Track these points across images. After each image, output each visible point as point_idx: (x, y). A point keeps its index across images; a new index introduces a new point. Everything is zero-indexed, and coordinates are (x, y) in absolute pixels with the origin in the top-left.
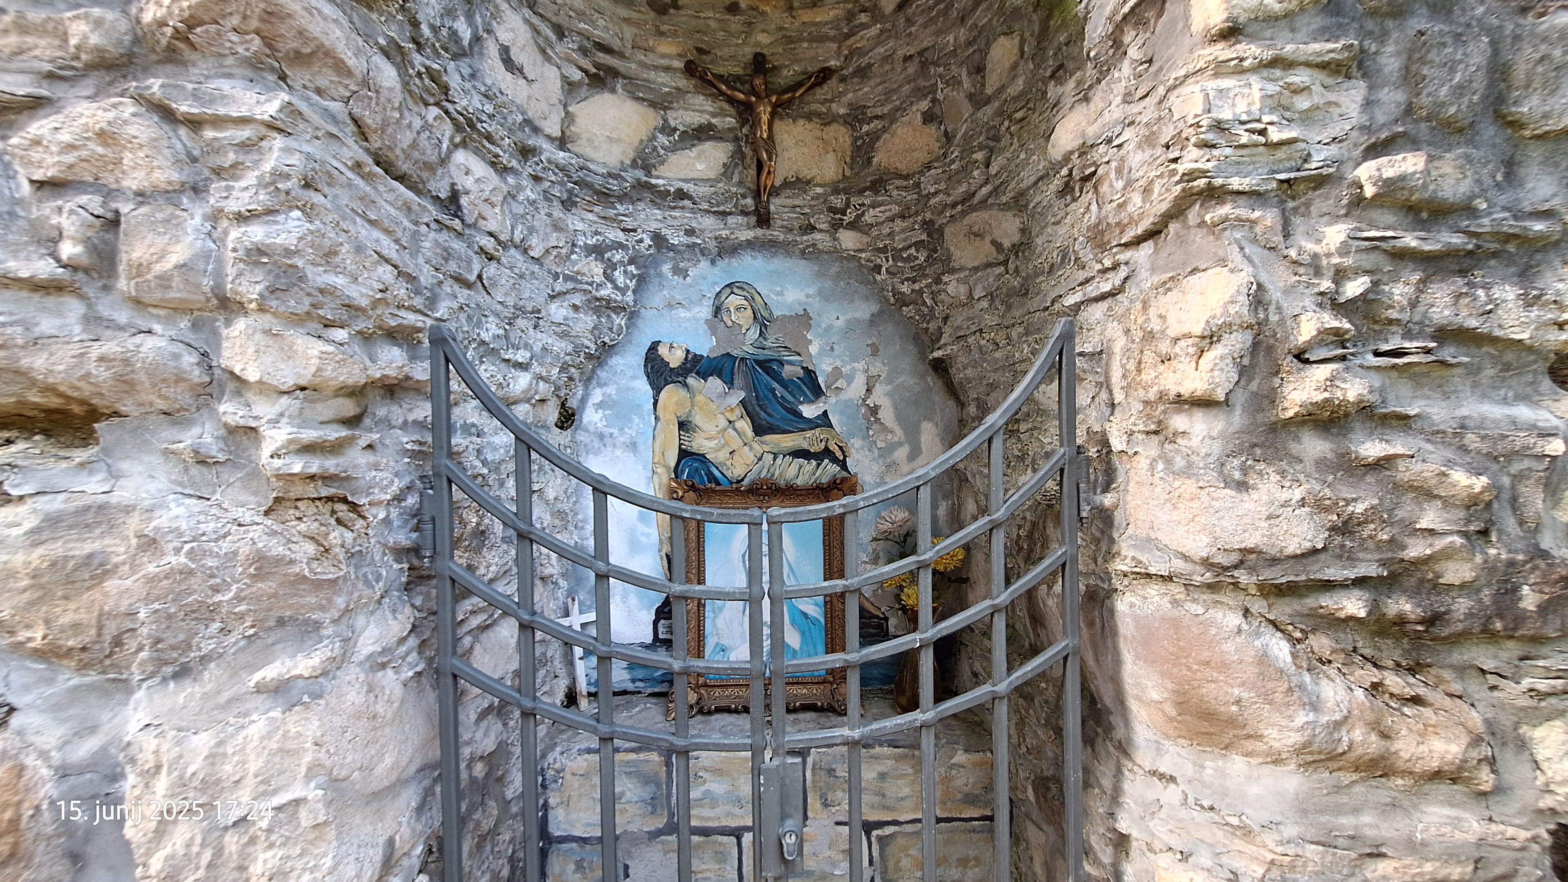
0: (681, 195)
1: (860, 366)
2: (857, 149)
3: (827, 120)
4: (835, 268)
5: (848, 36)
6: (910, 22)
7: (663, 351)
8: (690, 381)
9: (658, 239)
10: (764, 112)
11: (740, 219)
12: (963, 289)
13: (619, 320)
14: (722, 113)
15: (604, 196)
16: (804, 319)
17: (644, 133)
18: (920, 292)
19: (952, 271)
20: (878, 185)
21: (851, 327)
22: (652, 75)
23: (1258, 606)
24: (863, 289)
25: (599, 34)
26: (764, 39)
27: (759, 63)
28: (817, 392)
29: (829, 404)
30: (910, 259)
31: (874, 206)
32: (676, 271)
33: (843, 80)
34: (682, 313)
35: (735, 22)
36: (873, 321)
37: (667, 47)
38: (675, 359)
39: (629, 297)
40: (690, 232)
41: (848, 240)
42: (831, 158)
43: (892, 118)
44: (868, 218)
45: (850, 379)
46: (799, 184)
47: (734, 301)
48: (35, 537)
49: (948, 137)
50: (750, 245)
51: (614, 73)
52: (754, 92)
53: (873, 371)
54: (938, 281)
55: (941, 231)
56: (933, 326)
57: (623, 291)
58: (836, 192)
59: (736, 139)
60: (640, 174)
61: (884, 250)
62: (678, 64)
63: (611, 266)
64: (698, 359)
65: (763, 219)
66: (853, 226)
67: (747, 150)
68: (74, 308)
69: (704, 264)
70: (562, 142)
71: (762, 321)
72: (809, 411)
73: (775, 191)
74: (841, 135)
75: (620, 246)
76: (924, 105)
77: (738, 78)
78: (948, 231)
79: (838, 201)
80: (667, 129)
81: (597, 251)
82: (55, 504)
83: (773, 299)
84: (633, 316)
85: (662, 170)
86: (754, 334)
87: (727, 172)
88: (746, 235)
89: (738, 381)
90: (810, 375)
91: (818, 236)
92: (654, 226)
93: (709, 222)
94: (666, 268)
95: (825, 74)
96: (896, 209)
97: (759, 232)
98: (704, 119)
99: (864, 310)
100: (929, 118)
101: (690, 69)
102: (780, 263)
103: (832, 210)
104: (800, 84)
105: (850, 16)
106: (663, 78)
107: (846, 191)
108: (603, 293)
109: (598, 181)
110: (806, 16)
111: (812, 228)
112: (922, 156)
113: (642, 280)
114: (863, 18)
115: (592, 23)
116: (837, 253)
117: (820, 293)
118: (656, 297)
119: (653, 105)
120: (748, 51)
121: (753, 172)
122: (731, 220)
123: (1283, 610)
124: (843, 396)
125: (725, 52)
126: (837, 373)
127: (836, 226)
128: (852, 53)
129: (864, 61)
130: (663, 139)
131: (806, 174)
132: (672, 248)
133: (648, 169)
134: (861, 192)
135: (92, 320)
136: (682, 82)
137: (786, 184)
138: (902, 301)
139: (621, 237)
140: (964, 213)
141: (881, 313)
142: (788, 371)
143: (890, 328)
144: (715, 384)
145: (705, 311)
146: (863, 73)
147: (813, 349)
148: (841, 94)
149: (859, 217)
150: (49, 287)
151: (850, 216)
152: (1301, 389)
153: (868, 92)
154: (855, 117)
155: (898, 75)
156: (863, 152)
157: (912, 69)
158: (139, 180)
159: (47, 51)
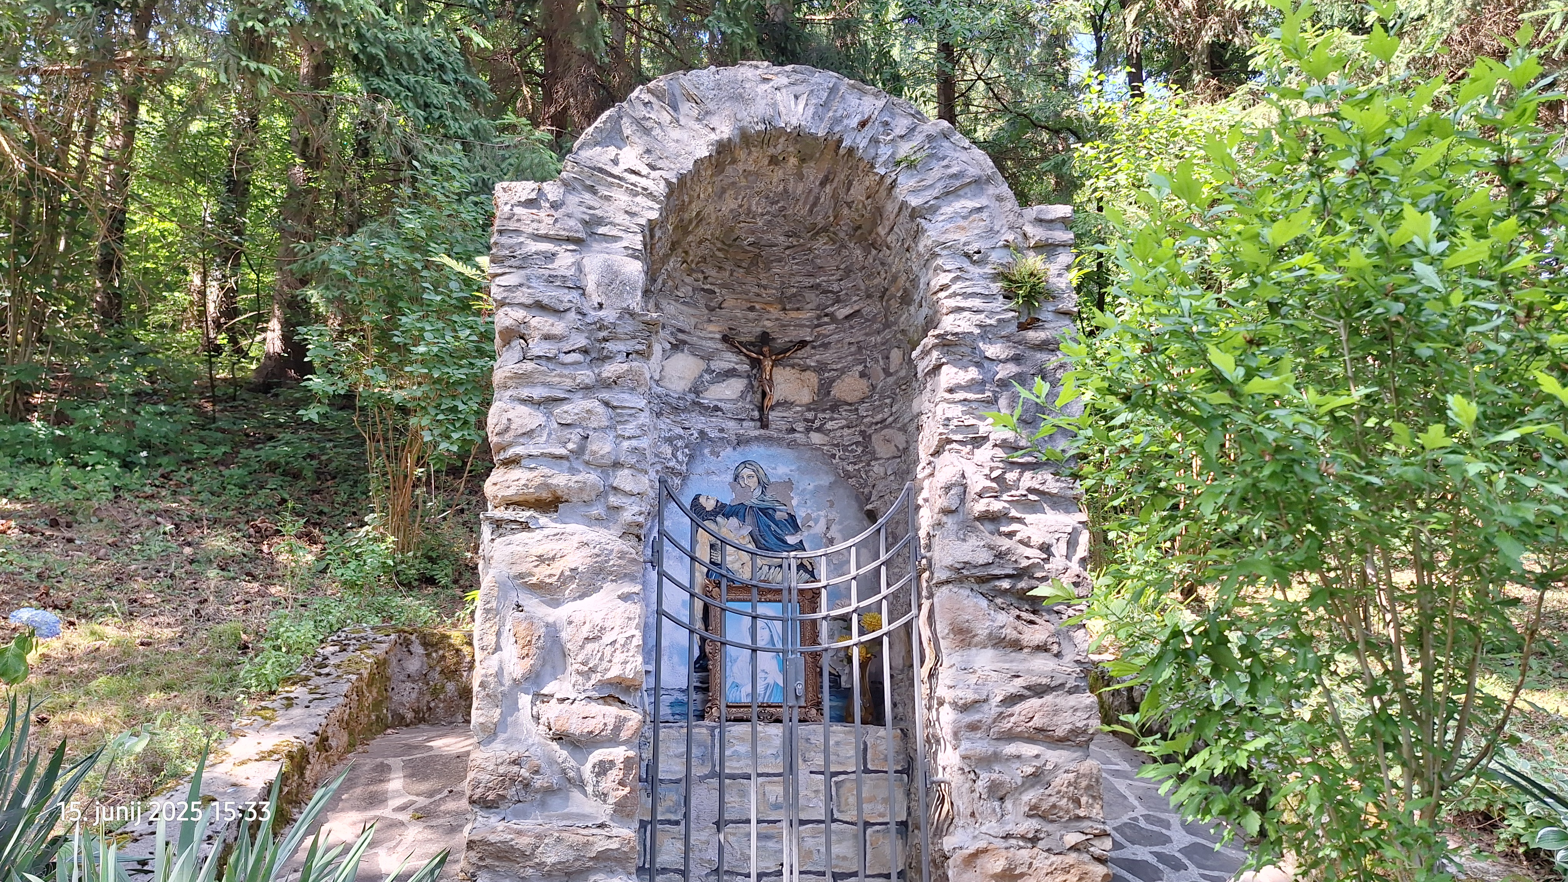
0: (717, 409)
1: (822, 513)
2: (821, 386)
3: (805, 369)
4: (809, 454)
5: (817, 326)
6: (852, 327)
7: (702, 500)
8: (719, 519)
9: (702, 433)
10: (768, 364)
11: (752, 424)
12: (882, 470)
13: (677, 481)
14: (741, 362)
15: (676, 409)
16: (789, 484)
17: (696, 374)
18: (859, 470)
19: (876, 459)
20: (835, 407)
21: (818, 489)
22: (704, 343)
23: (976, 587)
24: (824, 467)
25: (680, 325)
26: (768, 324)
27: (765, 338)
28: (796, 528)
29: (803, 536)
30: (852, 451)
31: (832, 419)
32: (713, 453)
33: (814, 348)
34: (715, 478)
35: (752, 315)
36: (831, 486)
37: (711, 328)
38: (710, 505)
39: (684, 468)
40: (722, 430)
41: (816, 438)
42: (806, 391)
43: (843, 371)
44: (828, 426)
45: (816, 521)
46: (785, 404)
47: (746, 472)
48: (540, 543)
49: (873, 387)
50: (756, 438)
51: (685, 343)
52: (762, 354)
53: (831, 517)
54: (869, 465)
55: (870, 436)
56: (866, 491)
57: (681, 463)
58: (809, 410)
59: (749, 377)
60: (693, 396)
61: (837, 445)
62: (718, 336)
63: (676, 449)
64: (724, 506)
65: (764, 425)
66: (819, 430)
67: (756, 384)
68: (566, 464)
69: (729, 449)
70: (657, 382)
71: (764, 485)
72: (791, 540)
73: (772, 408)
74: (812, 378)
75: (681, 437)
76: (860, 368)
77: (752, 344)
78: (874, 437)
79: (810, 415)
80: (709, 371)
81: (669, 440)
82: (547, 531)
83: (769, 472)
84: (685, 478)
85: (706, 394)
86: (758, 492)
87: (742, 396)
88: (757, 433)
89: (748, 519)
90: (792, 518)
91: (797, 435)
92: (700, 426)
93: (731, 424)
94: (706, 451)
95: (803, 344)
96: (844, 422)
97: (762, 431)
98: (731, 366)
99: (825, 480)
100: (862, 375)
101: (725, 339)
102: (774, 450)
103: (806, 420)
104: (789, 350)
105: (819, 317)
106: (710, 344)
107: (815, 410)
108: (672, 464)
109: (674, 402)
110: (794, 314)
111: (793, 430)
112: (859, 395)
113: (691, 457)
114: (826, 319)
115: (678, 320)
116: (810, 446)
117: (799, 469)
118: (699, 468)
119: (702, 358)
120: (758, 330)
121: (759, 396)
122: (745, 424)
123: (985, 588)
124: (812, 531)
125: (745, 330)
126: (808, 517)
127: (808, 430)
128: (819, 335)
129: (826, 340)
130: (707, 377)
131: (791, 398)
132: (710, 439)
133: (697, 393)
134: (824, 411)
135: (571, 468)
136: (720, 346)
137: (778, 404)
138: (848, 475)
139: (682, 432)
140: (882, 429)
141: (835, 482)
142: (779, 515)
143: (841, 491)
144: (734, 521)
145: (729, 478)
146: (826, 346)
147: (794, 502)
148: (812, 355)
149: (822, 425)
150: (561, 457)
151: (817, 424)
152: (980, 506)
153: (827, 356)
154: (820, 368)
155: (845, 350)
156: (825, 388)
157: (853, 349)
158: (595, 425)
159: (568, 383)
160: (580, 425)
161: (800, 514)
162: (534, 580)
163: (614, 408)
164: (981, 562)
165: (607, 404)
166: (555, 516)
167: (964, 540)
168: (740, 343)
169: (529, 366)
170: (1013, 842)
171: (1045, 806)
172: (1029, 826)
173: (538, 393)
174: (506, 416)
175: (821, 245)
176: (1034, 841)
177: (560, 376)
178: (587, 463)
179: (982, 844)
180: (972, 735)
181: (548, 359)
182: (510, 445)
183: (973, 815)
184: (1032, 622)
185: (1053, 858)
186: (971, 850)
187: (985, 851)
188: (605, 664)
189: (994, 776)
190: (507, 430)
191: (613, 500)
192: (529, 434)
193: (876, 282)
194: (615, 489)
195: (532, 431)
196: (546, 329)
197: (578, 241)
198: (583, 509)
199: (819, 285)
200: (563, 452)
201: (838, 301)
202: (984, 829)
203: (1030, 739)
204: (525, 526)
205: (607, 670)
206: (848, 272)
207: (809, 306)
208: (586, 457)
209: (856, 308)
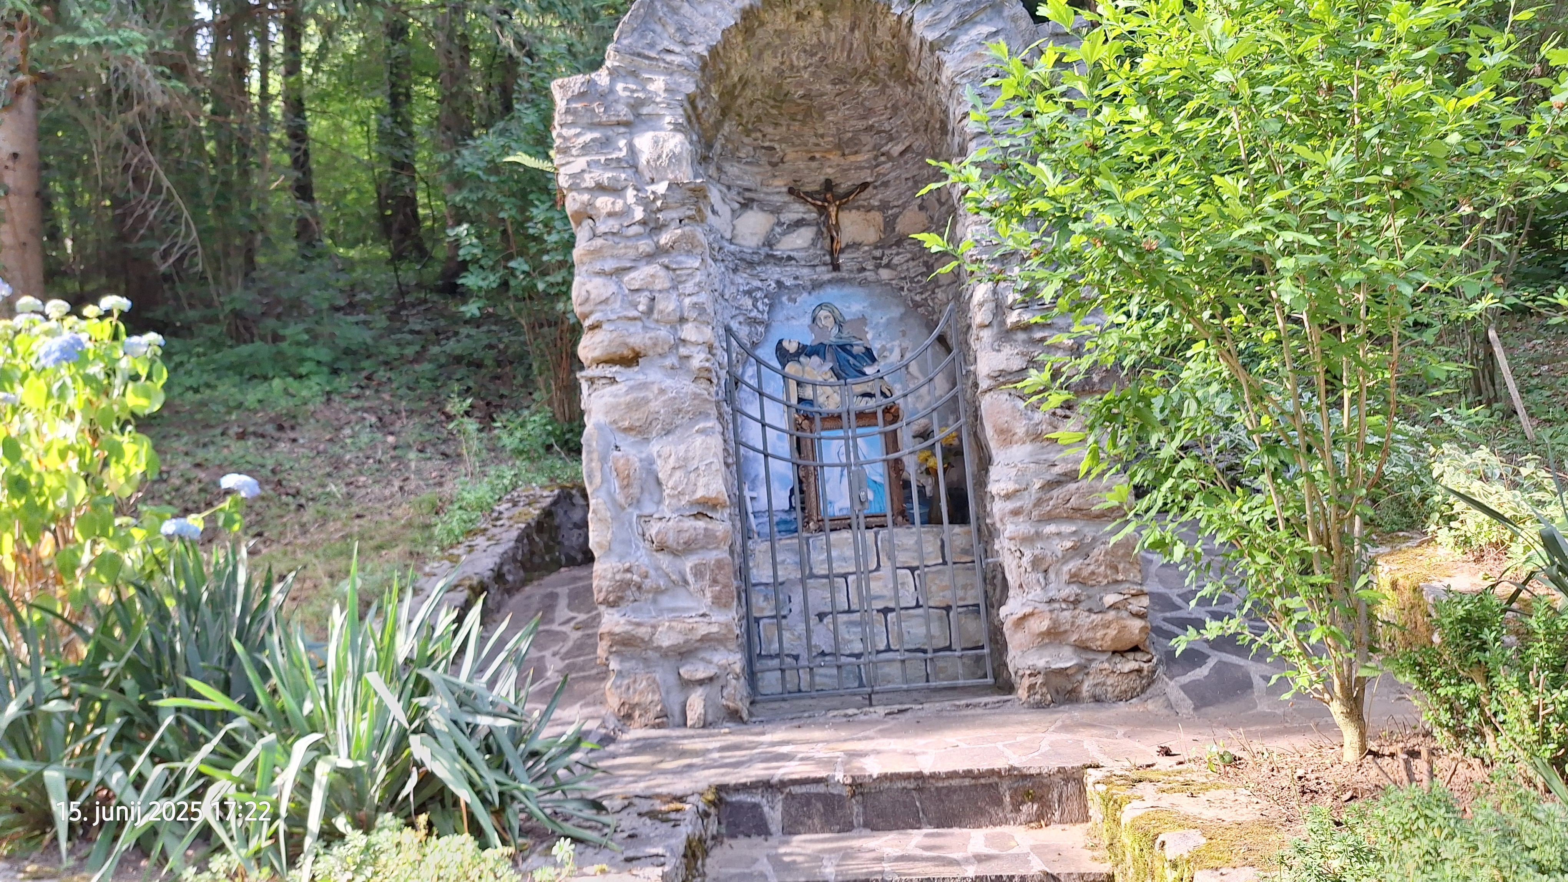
0: (790, 258)
1: (897, 343)
2: (886, 223)
3: (869, 209)
4: (878, 290)
5: (877, 166)
6: (906, 163)
7: (785, 344)
8: (802, 359)
9: (779, 283)
10: (833, 210)
11: (824, 268)
12: (944, 295)
13: (761, 329)
14: (809, 211)
15: (751, 264)
16: (863, 320)
17: (768, 227)
18: (926, 299)
19: (939, 286)
20: (899, 243)
21: (889, 322)
22: (771, 198)
23: (1013, 391)
24: (895, 301)
25: (746, 184)
26: (830, 171)
27: (829, 185)
28: (874, 360)
29: (881, 365)
30: (918, 282)
31: (898, 254)
32: (790, 299)
33: (875, 188)
34: (794, 322)
35: (814, 164)
36: (902, 318)
37: (778, 182)
38: (792, 347)
39: (766, 316)
40: (796, 278)
41: (885, 274)
42: (872, 230)
43: (903, 207)
44: (896, 261)
45: (891, 351)
46: (855, 246)
47: (823, 313)
48: (627, 393)
49: (932, 218)
50: (830, 281)
51: (752, 200)
52: (825, 200)
53: (904, 345)
54: (933, 292)
55: (932, 266)
56: (935, 317)
57: (762, 313)
58: (876, 248)
59: (818, 224)
60: (767, 249)
61: (905, 278)
62: (785, 189)
63: (755, 300)
64: (805, 347)
65: (836, 267)
66: (888, 266)
67: (824, 230)
68: (639, 324)
69: (805, 295)
70: (731, 241)
71: (840, 324)
72: (869, 370)
73: (842, 251)
74: (877, 217)
75: (759, 289)
76: (918, 201)
77: (817, 192)
79: (878, 253)
80: (779, 224)
81: (749, 293)
82: (632, 383)
83: (844, 310)
84: (767, 326)
85: (780, 246)
86: (835, 331)
87: (814, 243)
88: (827, 277)
89: (828, 356)
90: (869, 351)
91: (867, 273)
92: (776, 277)
93: (806, 271)
94: (784, 299)
95: (865, 186)
96: (909, 256)
97: (834, 274)
98: (800, 216)
99: (896, 312)
100: (921, 207)
101: (791, 191)
102: (847, 290)
103: (875, 258)
104: (851, 193)
105: (876, 158)
106: (776, 198)
107: (881, 247)
108: (753, 314)
109: (748, 257)
110: (852, 158)
111: (863, 269)
112: (920, 227)
113: (771, 306)
114: (883, 159)
115: (742, 179)
116: (879, 282)
117: (871, 305)
118: (780, 315)
119: (772, 212)
120: (822, 178)
121: (828, 241)
122: (818, 269)
124: (888, 361)
125: (809, 180)
126: (884, 348)
127: (878, 267)
128: (878, 175)
129: (886, 179)
130: (778, 230)
131: (858, 240)
132: (787, 287)
133: (771, 246)
134: (890, 247)
135: (644, 327)
136: (787, 198)
137: (848, 246)
138: (917, 305)
139: (759, 284)
141: (905, 313)
142: (856, 350)
143: (912, 320)
144: (815, 359)
145: (807, 320)
146: (886, 184)
147: (869, 336)
148: (874, 195)
149: (890, 261)
150: (635, 319)
151: (885, 261)
152: (1012, 318)
153: (889, 194)
154: (884, 207)
155: (904, 187)
156: (890, 224)
157: (910, 183)
158: (658, 287)
159: (632, 253)
160: (647, 289)
161: (876, 347)
162: (626, 424)
163: (674, 270)
164: (1015, 368)
165: (667, 268)
166: (636, 369)
167: (999, 351)
168: (806, 193)
169: (599, 242)
170: (1057, 605)
171: (1085, 573)
172: (1072, 590)
173: (610, 265)
174: (584, 288)
175: (866, 87)
176: (1076, 602)
177: (626, 247)
178: (657, 321)
179: (1028, 610)
180: (1015, 519)
181: (613, 234)
182: (591, 313)
183: (1021, 586)
184: (1066, 417)
185: (1094, 616)
186: (1020, 615)
187: (1032, 614)
188: (691, 487)
189: (1036, 552)
190: (587, 300)
191: (683, 351)
192: (606, 301)
193: (919, 116)
194: (684, 341)
195: (607, 299)
196: (609, 208)
197: (627, 124)
198: (659, 361)
199: (872, 126)
200: (633, 313)
201: (891, 139)
202: (1030, 597)
203: (1069, 519)
204: (613, 381)
205: (694, 492)
206: (895, 108)
207: (866, 148)
208: (655, 316)
209: (907, 144)
